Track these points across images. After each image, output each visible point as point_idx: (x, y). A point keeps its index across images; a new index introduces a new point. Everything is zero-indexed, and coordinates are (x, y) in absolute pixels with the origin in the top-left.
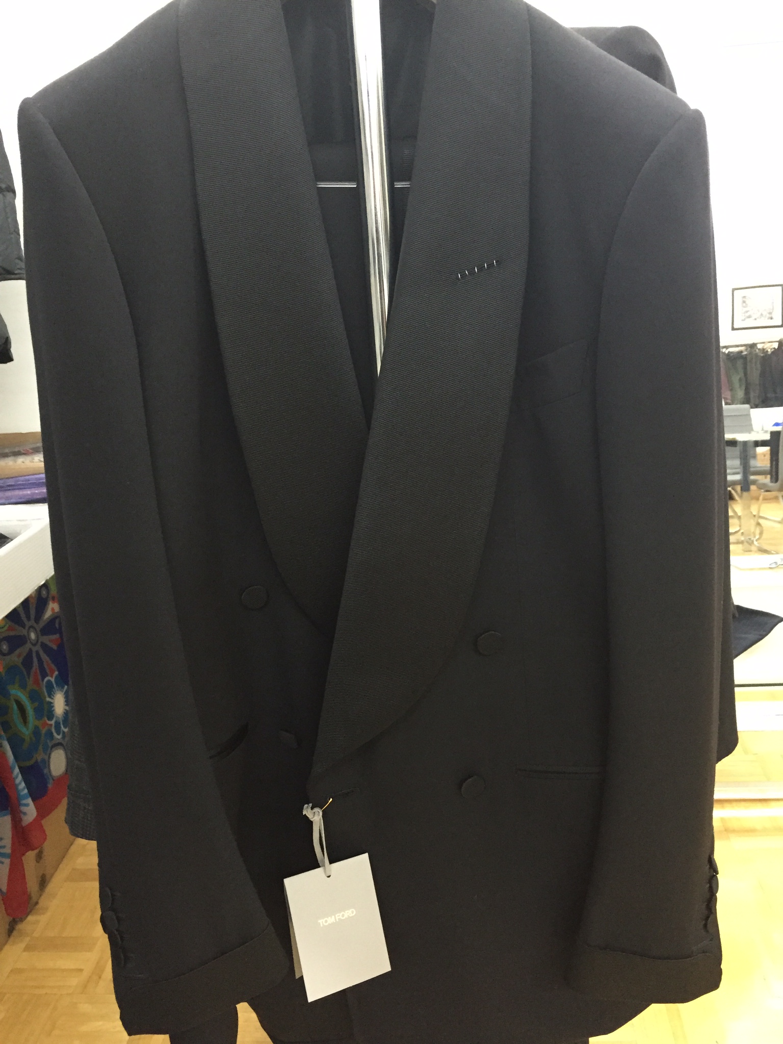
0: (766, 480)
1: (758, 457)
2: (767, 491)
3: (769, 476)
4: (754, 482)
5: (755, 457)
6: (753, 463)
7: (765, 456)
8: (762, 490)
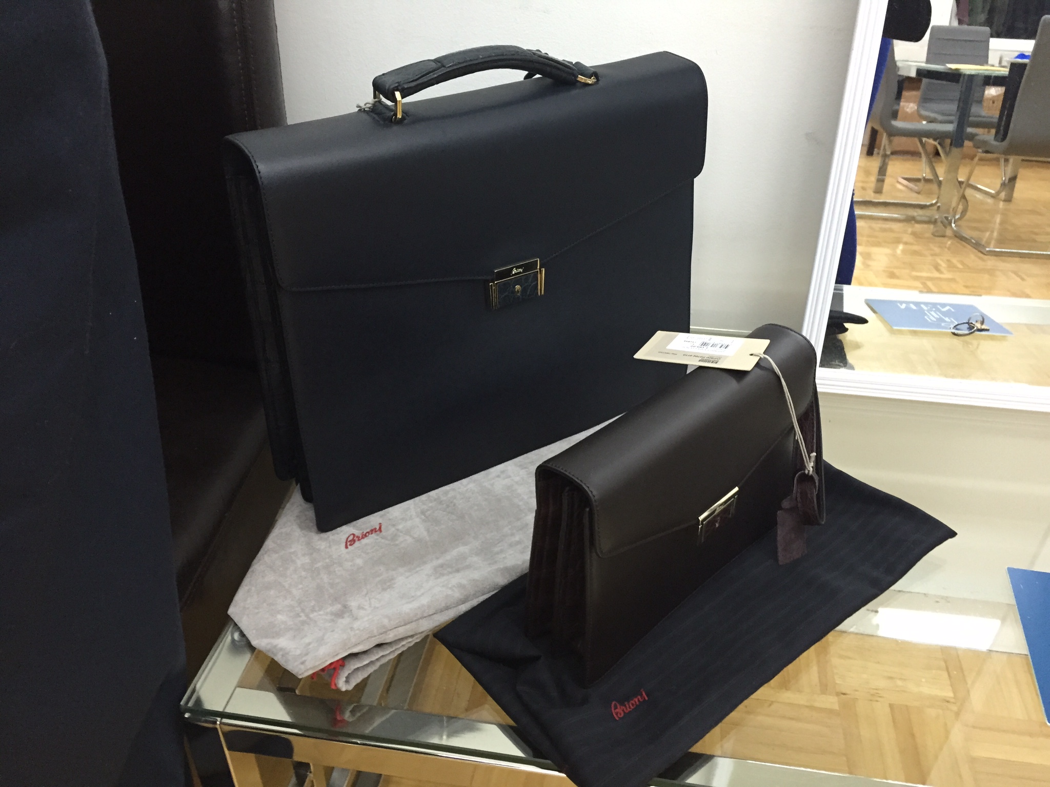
0: (988, 135)
1: (985, 104)
2: (987, 152)
3: (993, 131)
4: (972, 137)
5: (980, 101)
6: (974, 109)
7: (993, 102)
8: (980, 150)
